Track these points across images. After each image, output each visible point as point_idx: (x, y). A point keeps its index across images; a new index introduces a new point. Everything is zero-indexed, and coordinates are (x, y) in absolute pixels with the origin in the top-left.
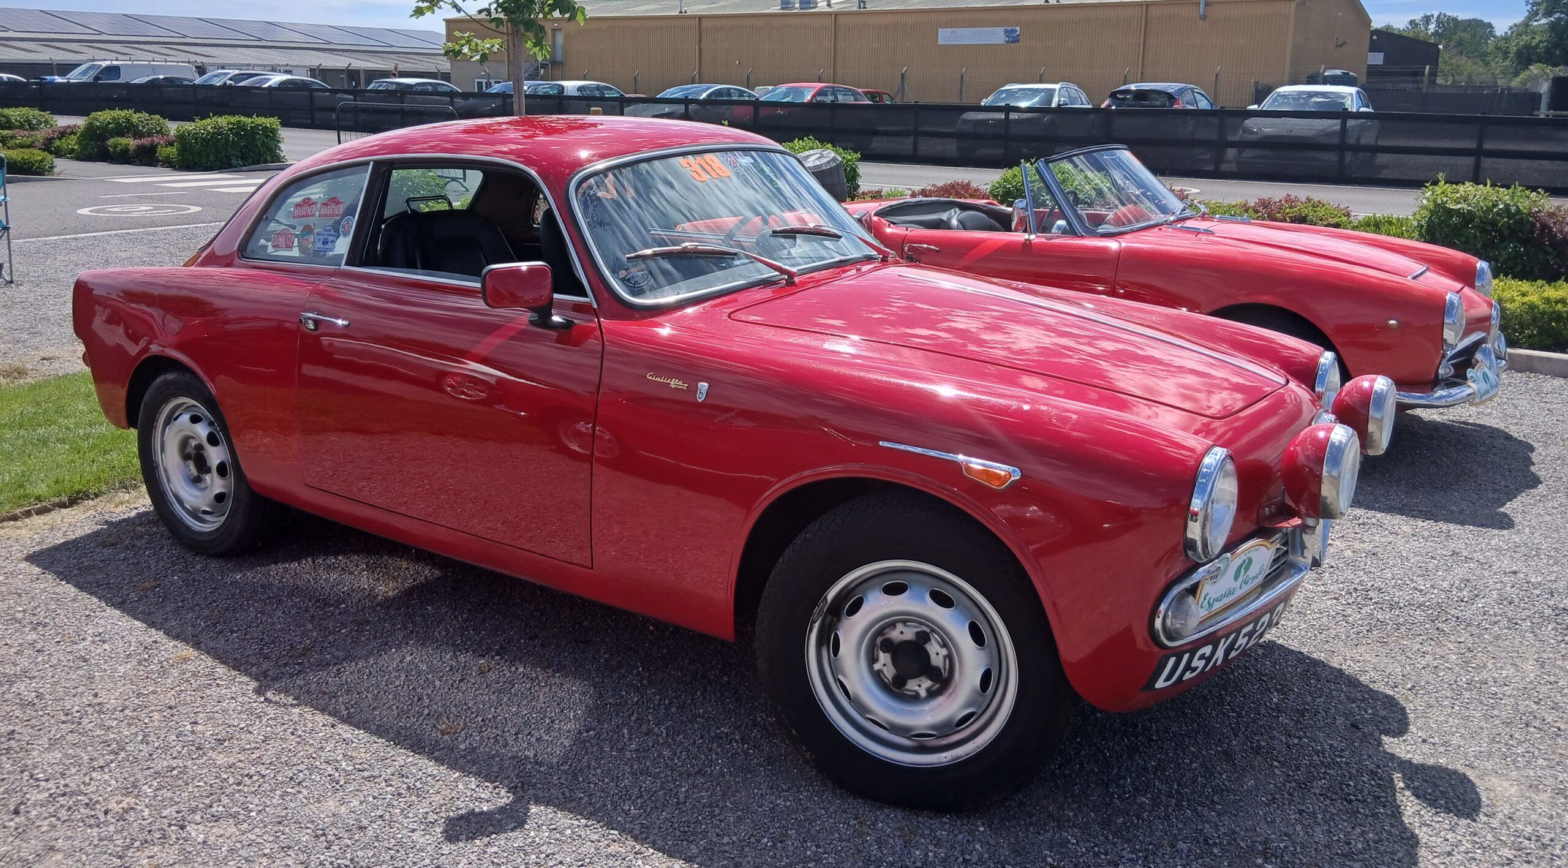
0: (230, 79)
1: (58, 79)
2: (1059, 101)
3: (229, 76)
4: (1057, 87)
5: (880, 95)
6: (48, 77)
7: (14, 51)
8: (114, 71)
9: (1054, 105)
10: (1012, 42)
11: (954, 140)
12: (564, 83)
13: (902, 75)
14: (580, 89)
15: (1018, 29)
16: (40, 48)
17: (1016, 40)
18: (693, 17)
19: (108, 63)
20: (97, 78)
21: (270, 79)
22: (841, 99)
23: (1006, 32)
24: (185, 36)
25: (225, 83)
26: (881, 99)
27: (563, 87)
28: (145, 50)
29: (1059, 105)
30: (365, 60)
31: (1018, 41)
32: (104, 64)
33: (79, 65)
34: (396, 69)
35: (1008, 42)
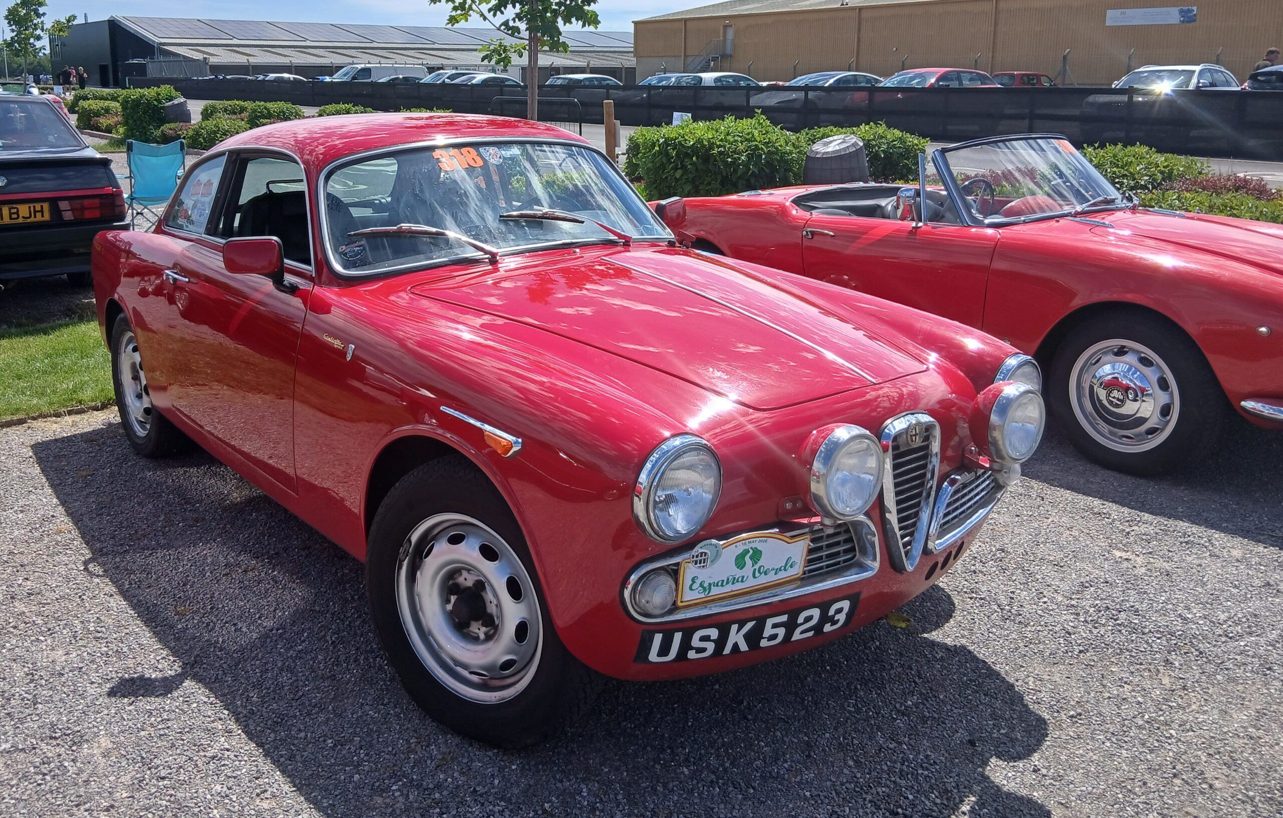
0: (448, 78)
1: (328, 79)
2: (1199, 82)
3: (447, 75)
4: (1197, 68)
5: (1038, 77)
6: (320, 77)
7: (308, 56)
8: (367, 72)
9: (1191, 87)
10: (1188, 22)
11: (1077, 123)
12: (703, 75)
13: (1065, 57)
14: (717, 80)
15: (1195, 8)
16: (327, 54)
17: (1192, 20)
18: (853, 9)
19: (363, 66)
20: (354, 78)
21: (475, 78)
22: (966, 84)
23: (1181, 11)
24: (434, 43)
25: (444, 81)
26: (1039, 82)
27: (701, 79)
28: (403, 55)
29: (1198, 87)
30: (570, 59)
31: (1194, 21)
32: (360, 67)
33: (343, 67)
34: (588, 65)
35: (1183, 22)
